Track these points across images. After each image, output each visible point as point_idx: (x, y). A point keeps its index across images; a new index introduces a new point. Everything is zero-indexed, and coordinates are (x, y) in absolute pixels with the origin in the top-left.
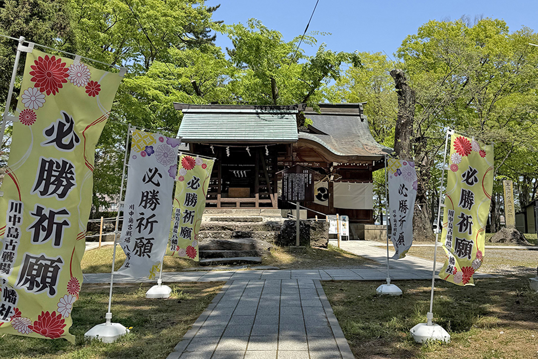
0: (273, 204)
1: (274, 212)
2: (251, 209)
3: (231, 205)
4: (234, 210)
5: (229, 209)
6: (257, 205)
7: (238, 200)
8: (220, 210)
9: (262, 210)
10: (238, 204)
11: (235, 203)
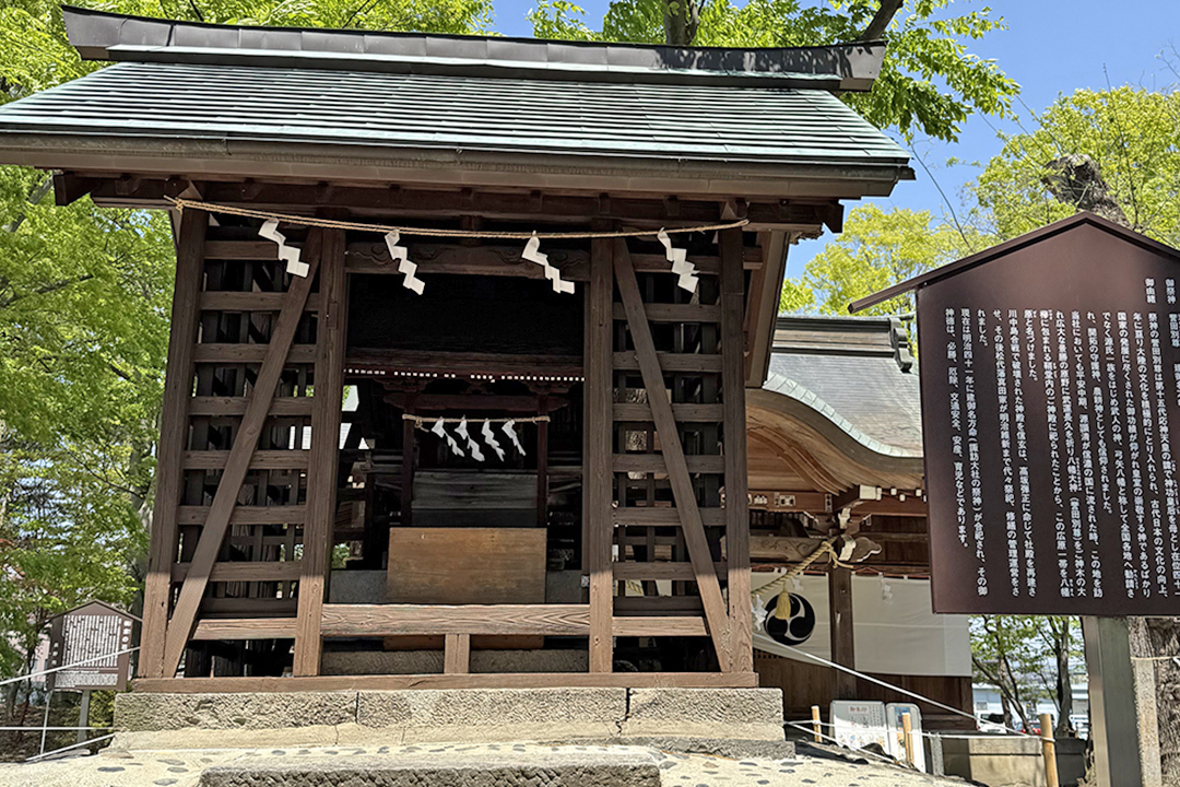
0: (722, 646)
1: (728, 711)
2: (555, 686)
3: (400, 657)
4: (422, 698)
5: (380, 691)
6: (601, 652)
7: (458, 622)
8: (316, 697)
9: (642, 696)
10: (457, 649)
11: (435, 644)
